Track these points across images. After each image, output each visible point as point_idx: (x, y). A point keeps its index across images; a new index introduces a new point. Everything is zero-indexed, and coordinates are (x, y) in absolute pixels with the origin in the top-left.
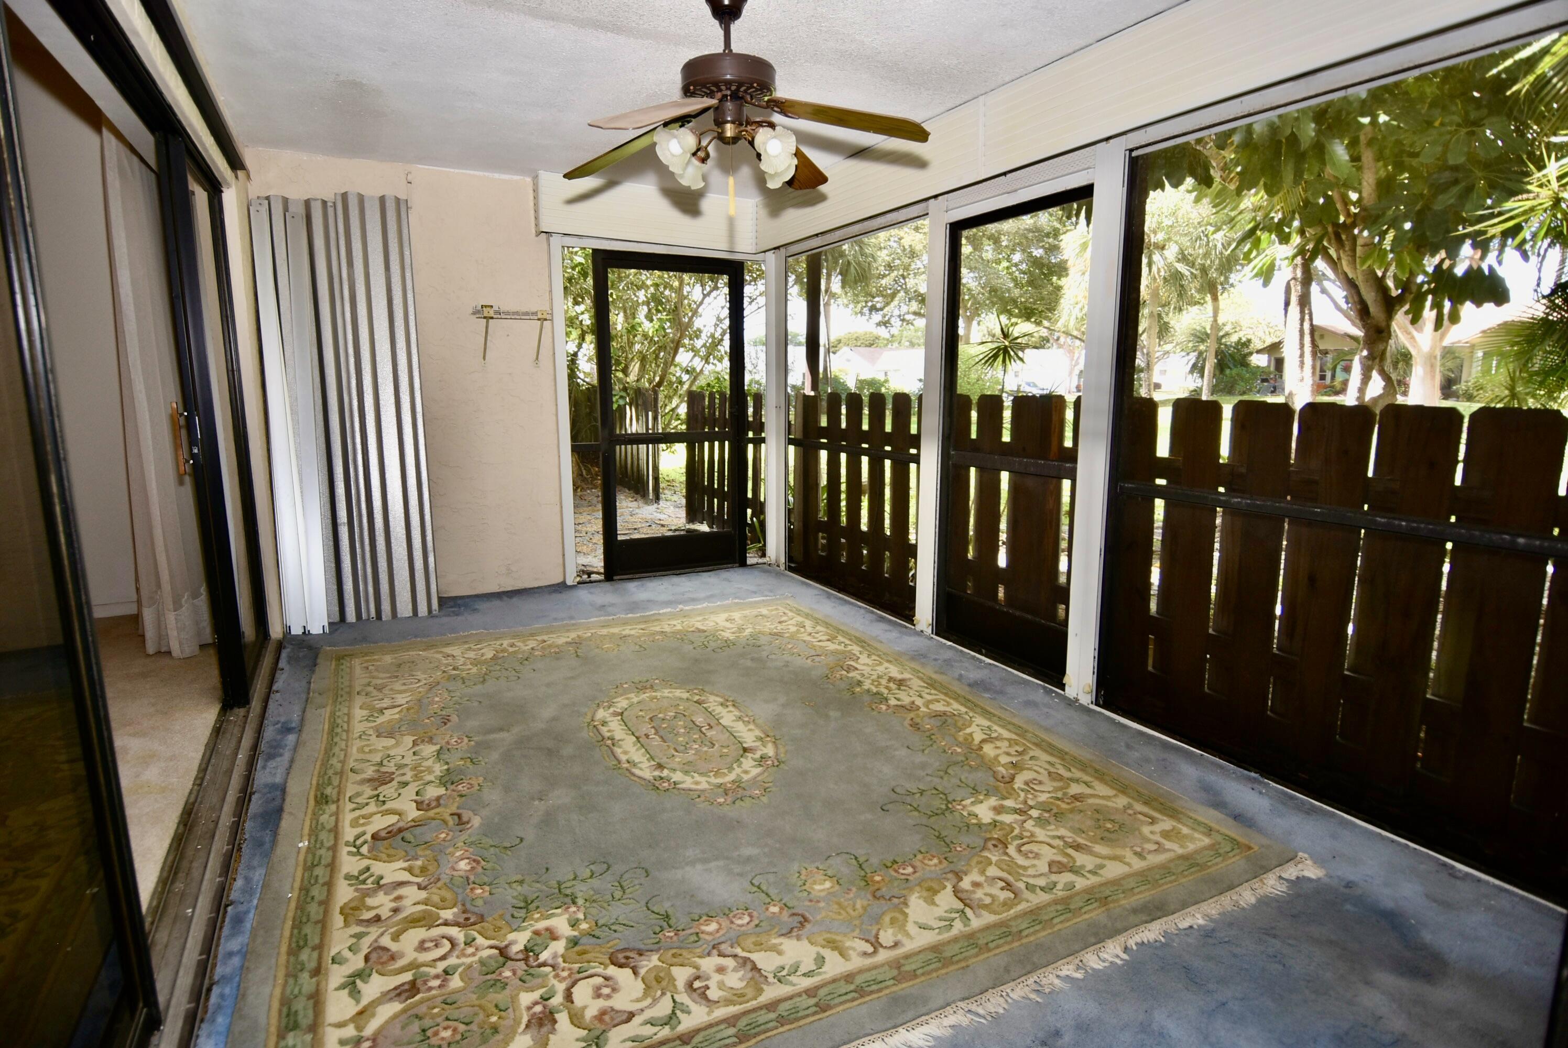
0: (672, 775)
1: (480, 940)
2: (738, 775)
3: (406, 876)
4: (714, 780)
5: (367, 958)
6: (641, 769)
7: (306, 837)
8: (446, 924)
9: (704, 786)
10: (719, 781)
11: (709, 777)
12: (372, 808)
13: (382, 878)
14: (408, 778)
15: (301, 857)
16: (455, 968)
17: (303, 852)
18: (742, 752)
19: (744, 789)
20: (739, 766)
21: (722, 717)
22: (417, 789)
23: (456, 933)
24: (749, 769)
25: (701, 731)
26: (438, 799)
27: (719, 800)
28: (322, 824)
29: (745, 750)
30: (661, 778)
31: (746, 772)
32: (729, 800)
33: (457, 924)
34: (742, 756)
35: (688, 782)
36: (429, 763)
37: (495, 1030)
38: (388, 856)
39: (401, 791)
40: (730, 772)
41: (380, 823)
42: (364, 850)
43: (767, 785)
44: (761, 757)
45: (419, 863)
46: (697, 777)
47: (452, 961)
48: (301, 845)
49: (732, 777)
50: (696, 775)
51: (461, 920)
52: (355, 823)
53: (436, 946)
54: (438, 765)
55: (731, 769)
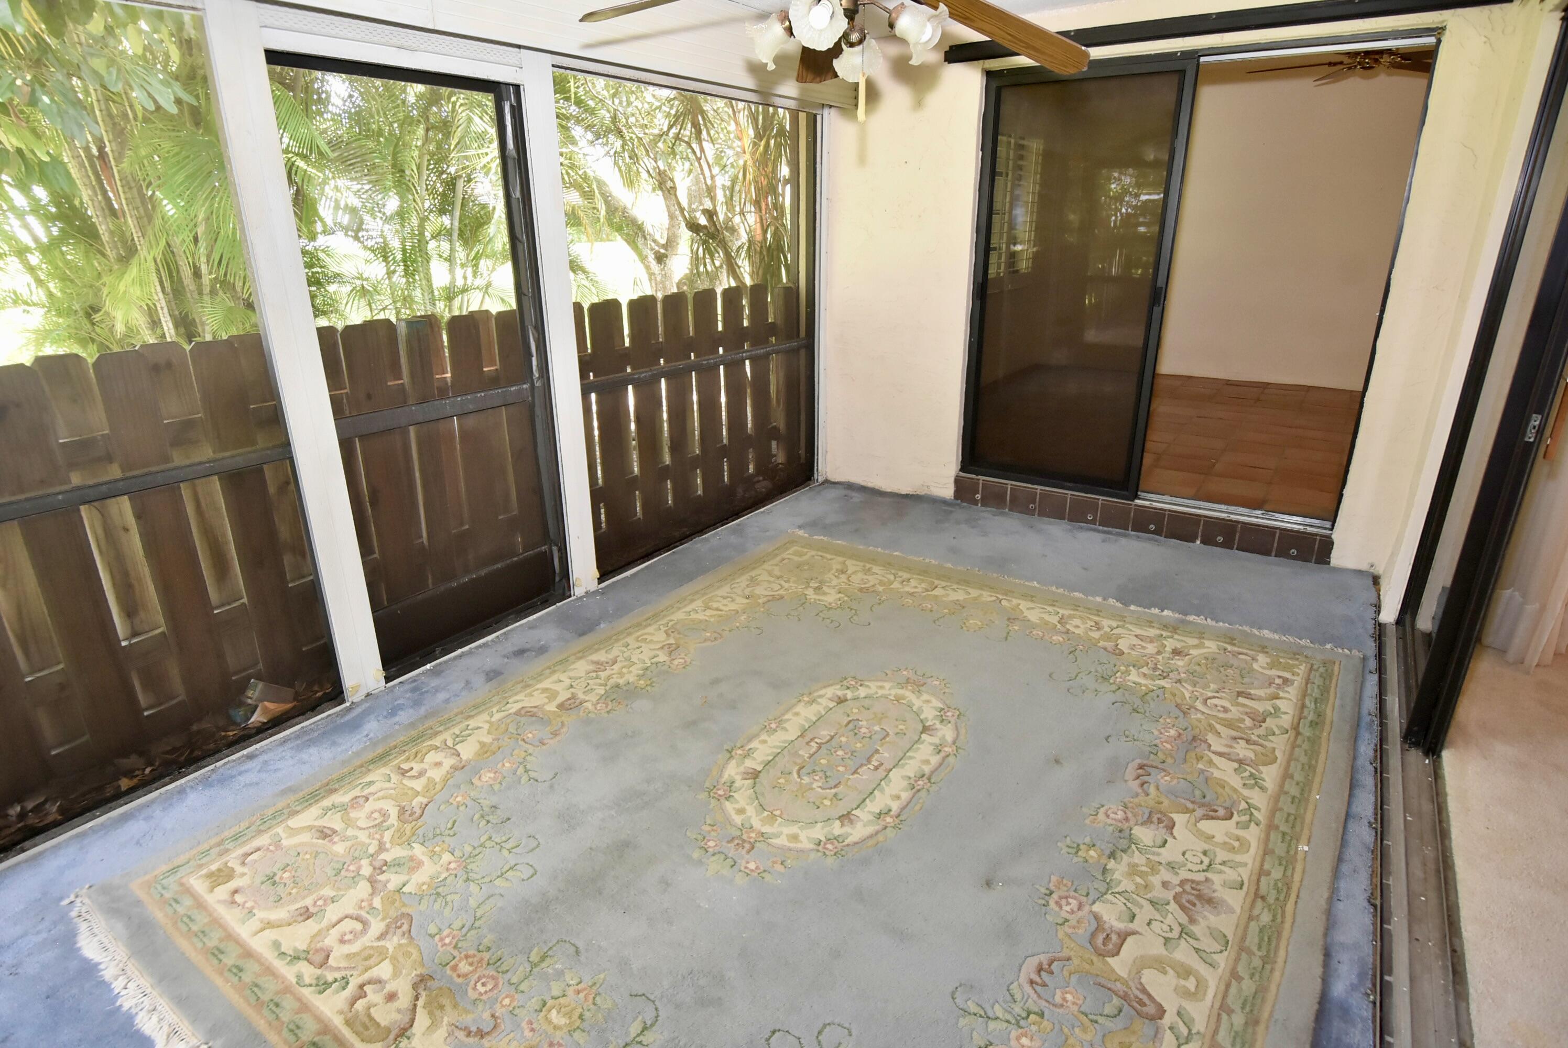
1: (1187, 695)
3: (1215, 758)
5: (1264, 721)
7: (1300, 856)
8: (1203, 713)
12: (1221, 855)
13: (1235, 770)
14: (1165, 875)
15: (1306, 832)
16: (1212, 691)
17: (1304, 837)
22: (1162, 850)
23: (1199, 705)
26: (1148, 822)
28: (1280, 864)
33: (1196, 709)
36: (1126, 885)
37: (1207, 659)
38: (1224, 788)
39: (1180, 858)
41: (1217, 829)
42: (1243, 805)
45: (1200, 766)
47: (1210, 694)
48: (1306, 848)
51: (1192, 710)
52: (1244, 845)
53: (1216, 706)
54: (1117, 876)
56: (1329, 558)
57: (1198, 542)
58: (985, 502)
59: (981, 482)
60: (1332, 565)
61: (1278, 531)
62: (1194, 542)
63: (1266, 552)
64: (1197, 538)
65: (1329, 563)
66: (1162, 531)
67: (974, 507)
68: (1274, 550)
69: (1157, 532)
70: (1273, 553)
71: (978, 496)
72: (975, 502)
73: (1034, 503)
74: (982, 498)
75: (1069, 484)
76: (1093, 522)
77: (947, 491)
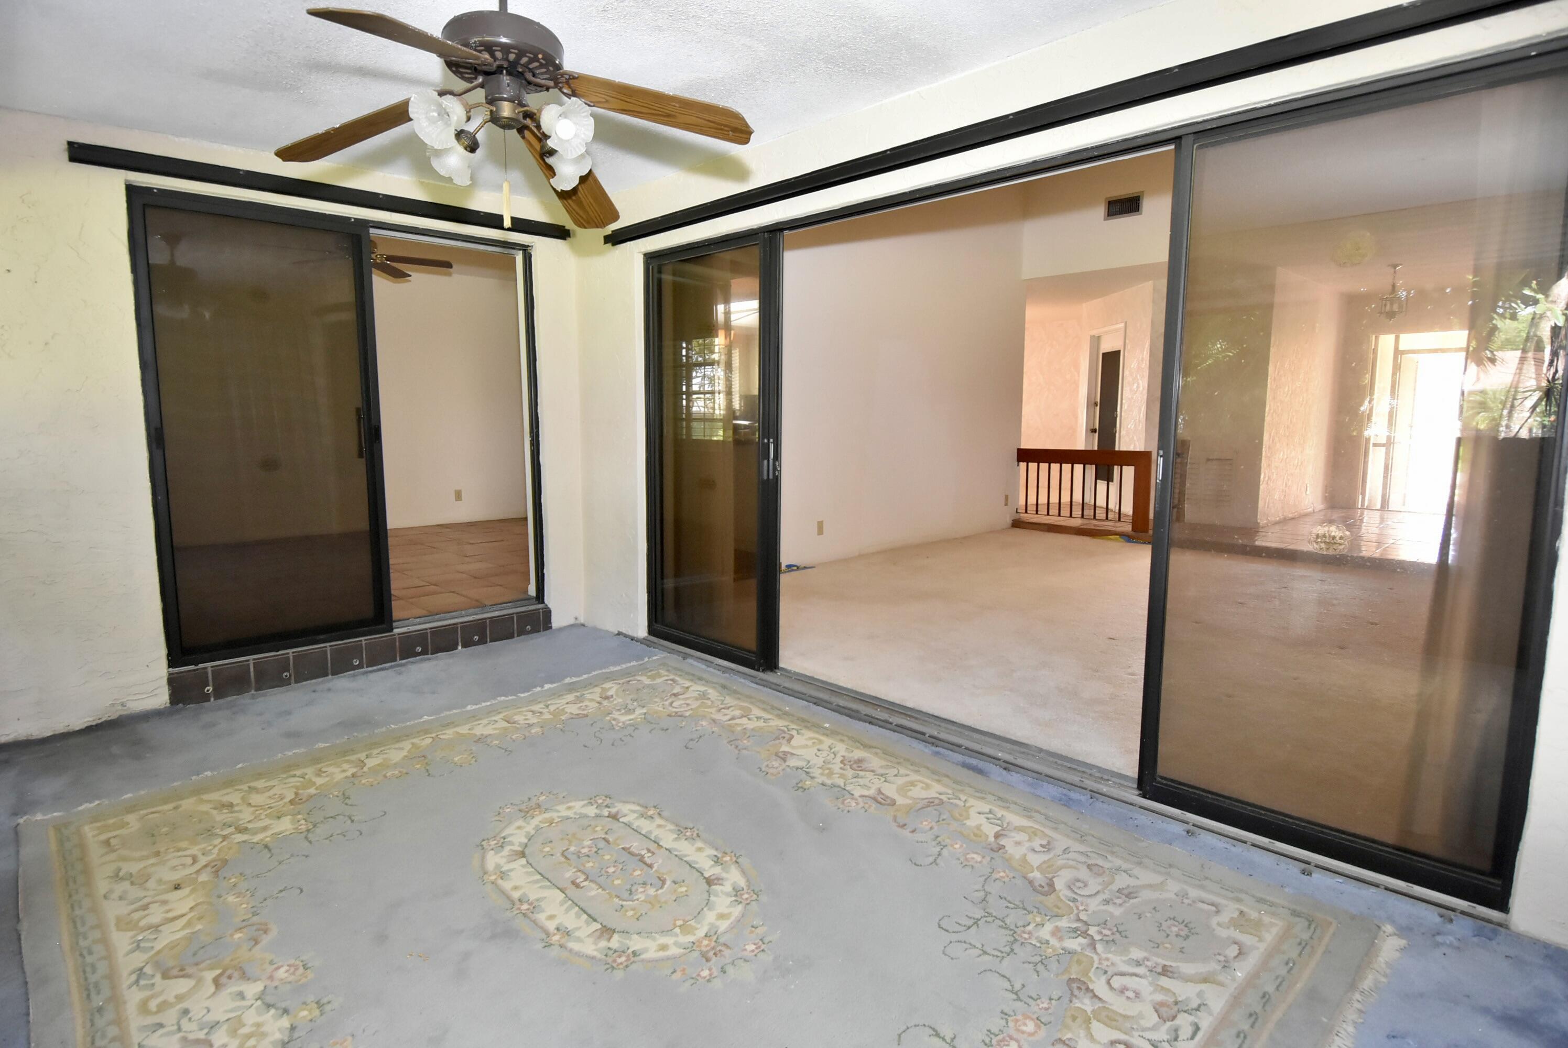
0: (597, 811)
2: (528, 823)
4: (554, 815)
6: (634, 812)
9: (561, 808)
10: (547, 815)
11: (559, 817)
18: (527, 851)
19: (520, 810)
20: (528, 833)
21: (562, 904)
24: (517, 833)
25: (584, 873)
27: (544, 797)
29: (523, 854)
30: (607, 806)
31: (519, 828)
32: (534, 800)
34: (526, 845)
35: (578, 806)
40: (537, 826)
43: (497, 818)
44: (502, 847)
46: (570, 813)
49: (535, 822)
50: (572, 816)
55: (538, 829)
56: (551, 623)
57: (460, 648)
58: (219, 693)
59: (210, 670)
60: (553, 628)
61: (515, 615)
62: (456, 648)
63: (511, 636)
64: (457, 644)
65: (551, 627)
66: (428, 649)
67: (206, 704)
68: (516, 632)
69: (424, 652)
70: (516, 635)
71: (210, 689)
72: (206, 698)
73: (289, 672)
74: (214, 690)
75: (322, 637)
76: (360, 666)
77: (162, 698)
